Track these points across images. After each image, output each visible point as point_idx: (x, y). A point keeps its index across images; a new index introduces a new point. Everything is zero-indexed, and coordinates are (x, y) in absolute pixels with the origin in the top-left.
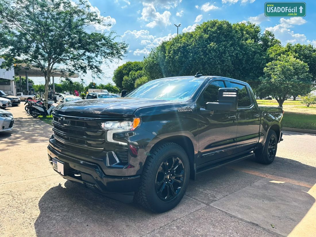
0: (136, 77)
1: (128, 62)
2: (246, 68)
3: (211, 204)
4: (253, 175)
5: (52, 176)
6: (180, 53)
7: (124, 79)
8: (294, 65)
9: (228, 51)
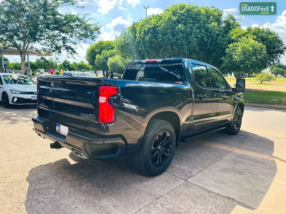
0: (108, 56)
1: (100, 41)
2: (210, 49)
3: (189, 180)
4: (222, 149)
5: (36, 156)
6: (150, 34)
7: (96, 57)
8: (253, 47)
9: (194, 32)
